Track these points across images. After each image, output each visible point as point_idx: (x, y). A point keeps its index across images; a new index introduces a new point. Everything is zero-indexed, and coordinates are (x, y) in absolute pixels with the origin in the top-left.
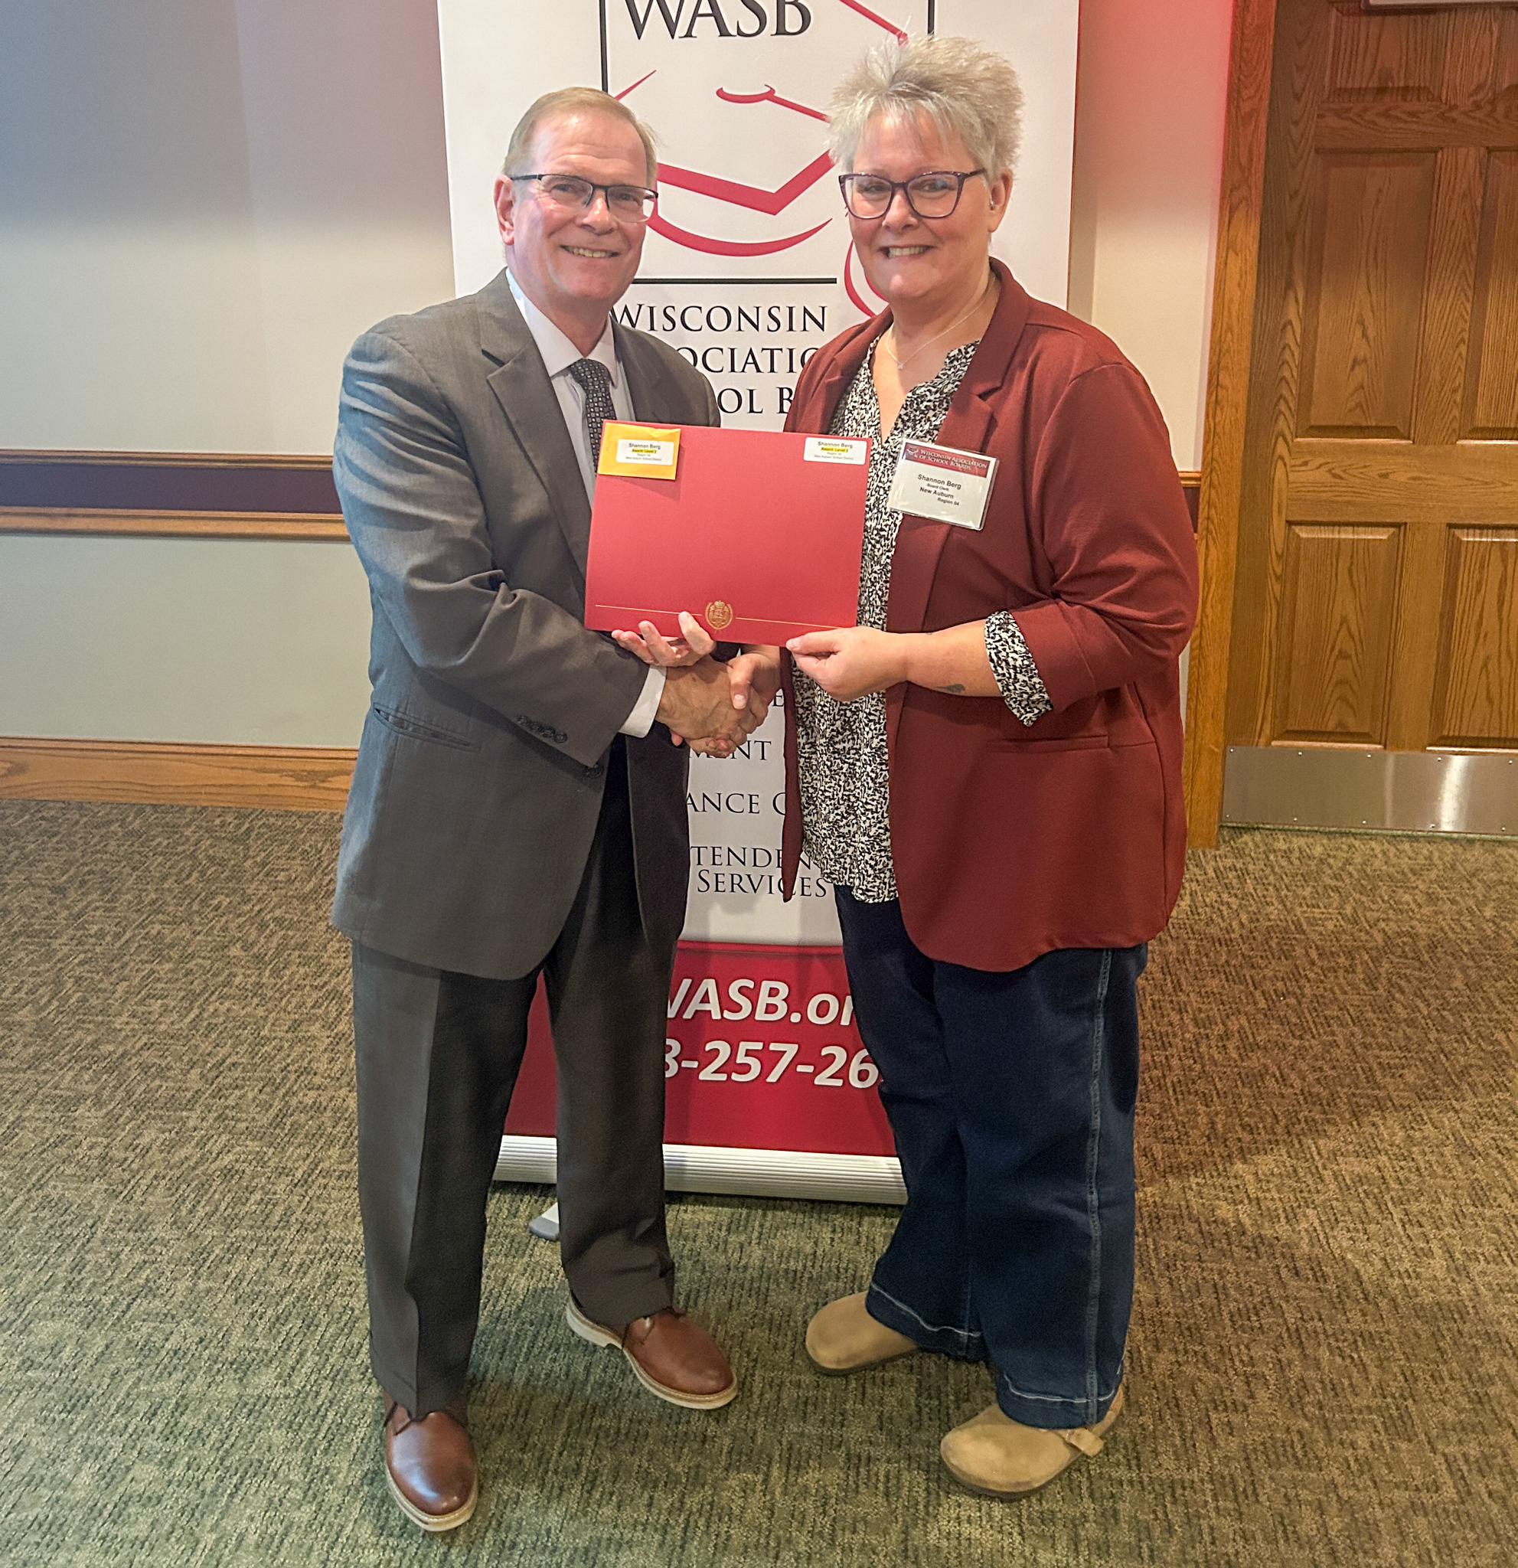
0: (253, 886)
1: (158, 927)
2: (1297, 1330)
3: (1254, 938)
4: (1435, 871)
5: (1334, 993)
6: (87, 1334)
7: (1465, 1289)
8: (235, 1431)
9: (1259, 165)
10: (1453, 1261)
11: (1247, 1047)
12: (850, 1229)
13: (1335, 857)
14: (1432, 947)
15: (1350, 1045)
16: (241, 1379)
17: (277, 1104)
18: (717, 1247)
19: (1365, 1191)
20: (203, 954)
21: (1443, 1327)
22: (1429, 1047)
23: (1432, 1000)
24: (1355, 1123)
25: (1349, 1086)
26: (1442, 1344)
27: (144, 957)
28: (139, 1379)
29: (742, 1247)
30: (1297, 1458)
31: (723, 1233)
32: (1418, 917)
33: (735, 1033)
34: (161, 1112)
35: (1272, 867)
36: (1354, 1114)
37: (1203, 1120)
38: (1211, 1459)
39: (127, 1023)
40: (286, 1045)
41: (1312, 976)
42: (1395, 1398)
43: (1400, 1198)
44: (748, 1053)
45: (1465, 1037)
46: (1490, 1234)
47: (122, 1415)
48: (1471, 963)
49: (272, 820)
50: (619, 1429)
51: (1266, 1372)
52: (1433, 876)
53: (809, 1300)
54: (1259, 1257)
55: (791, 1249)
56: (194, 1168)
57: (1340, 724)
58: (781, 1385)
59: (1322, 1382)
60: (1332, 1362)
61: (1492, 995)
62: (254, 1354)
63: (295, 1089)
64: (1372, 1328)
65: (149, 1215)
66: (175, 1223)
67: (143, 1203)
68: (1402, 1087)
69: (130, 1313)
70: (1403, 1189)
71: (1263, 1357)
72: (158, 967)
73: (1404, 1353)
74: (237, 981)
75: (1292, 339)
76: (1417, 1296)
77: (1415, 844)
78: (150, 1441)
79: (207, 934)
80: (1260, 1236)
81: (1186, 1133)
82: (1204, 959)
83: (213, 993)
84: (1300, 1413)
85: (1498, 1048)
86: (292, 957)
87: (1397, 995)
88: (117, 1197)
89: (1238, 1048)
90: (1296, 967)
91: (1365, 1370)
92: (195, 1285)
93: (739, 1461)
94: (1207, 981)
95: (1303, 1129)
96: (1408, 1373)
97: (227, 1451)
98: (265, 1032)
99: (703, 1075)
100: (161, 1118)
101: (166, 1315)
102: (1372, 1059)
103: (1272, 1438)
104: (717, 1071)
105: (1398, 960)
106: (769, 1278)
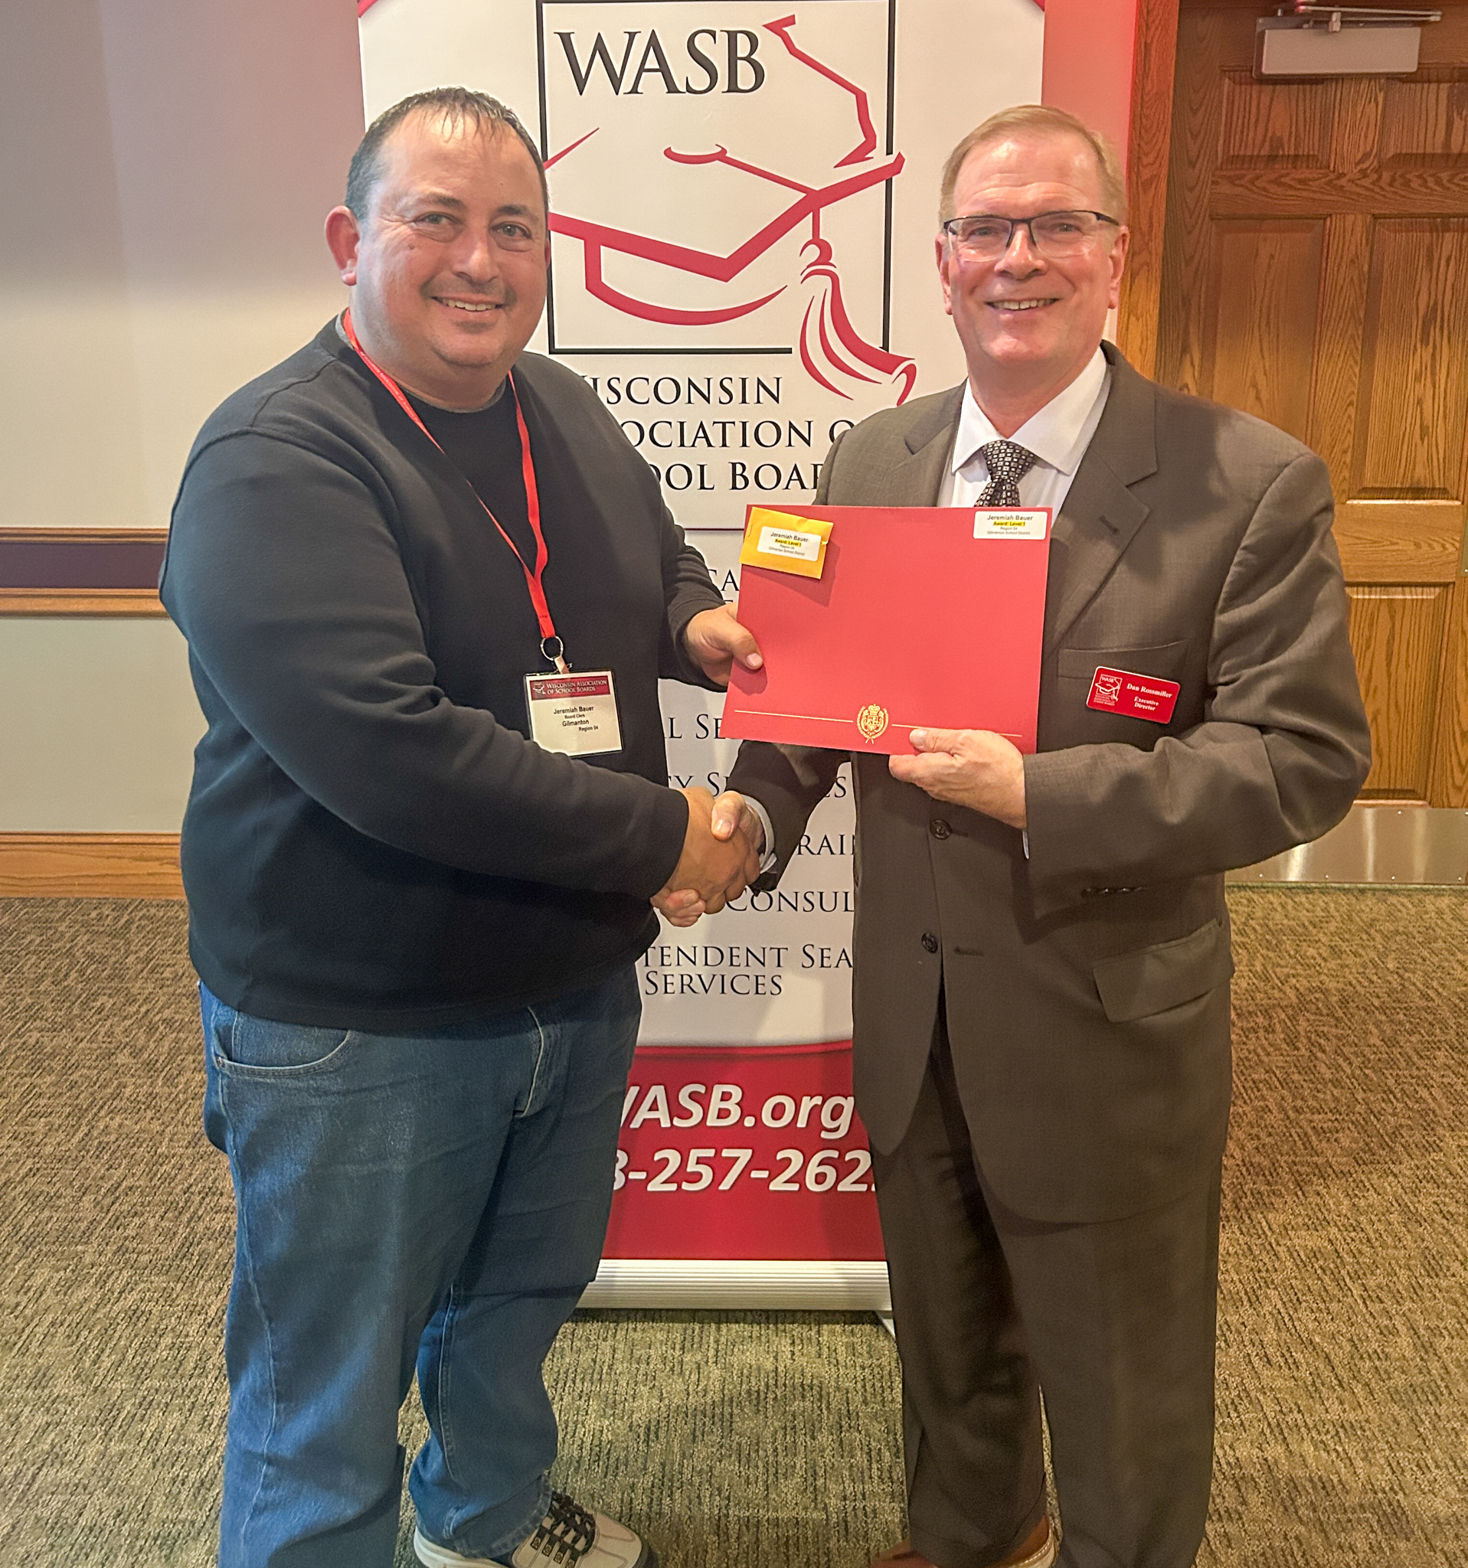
0: (138, 985)
1: (36, 1035)
2: (1279, 1425)
4: (1334, 924)
5: (1258, 1056)
7: (1435, 1366)
9: (1158, 232)
10: (1419, 1337)
12: (810, 1339)
14: (1344, 1003)
15: (1283, 1109)
16: (167, 1557)
17: (182, 1232)
18: (672, 1369)
19: (1321, 1267)
20: (87, 1064)
21: (1420, 1411)
22: (1358, 1108)
23: (1353, 1058)
24: (1300, 1193)
25: (1287, 1153)
26: (1422, 1430)
27: (21, 1070)
29: (699, 1368)
31: (678, 1353)
32: (1326, 971)
33: (683, 1141)
34: (54, 1248)
36: (1296, 1183)
40: (187, 1163)
42: (1385, 1492)
43: (1356, 1272)
44: (699, 1161)
45: (1391, 1096)
46: (1450, 1307)
48: (1384, 1018)
49: (153, 911)
51: (1254, 1474)
52: (1332, 926)
53: (776, 1424)
55: (750, 1366)
56: (95, 1311)
59: (1311, 1480)
60: (1317, 1458)
61: (1408, 1050)
62: (178, 1527)
63: (200, 1213)
64: (1352, 1416)
66: (78, 1376)
67: (40, 1355)
68: (1339, 1151)
69: (36, 1486)
70: (1358, 1263)
71: (1248, 1458)
72: (39, 1081)
73: (1387, 1442)
74: (128, 1091)
76: (1390, 1378)
77: (1310, 896)
79: (91, 1041)
83: (102, 1107)
84: (1294, 1516)
85: (1423, 1106)
86: (185, 1063)
87: (1319, 1055)
88: (11, 1349)
91: (1352, 1464)
92: (106, 1448)
95: (1250, 1203)
96: (1394, 1464)
98: (162, 1149)
99: (651, 1187)
100: (54, 1254)
101: (77, 1485)
102: (1304, 1124)
103: (1271, 1547)
104: (665, 1182)
105: (1312, 1018)
106: (732, 1401)
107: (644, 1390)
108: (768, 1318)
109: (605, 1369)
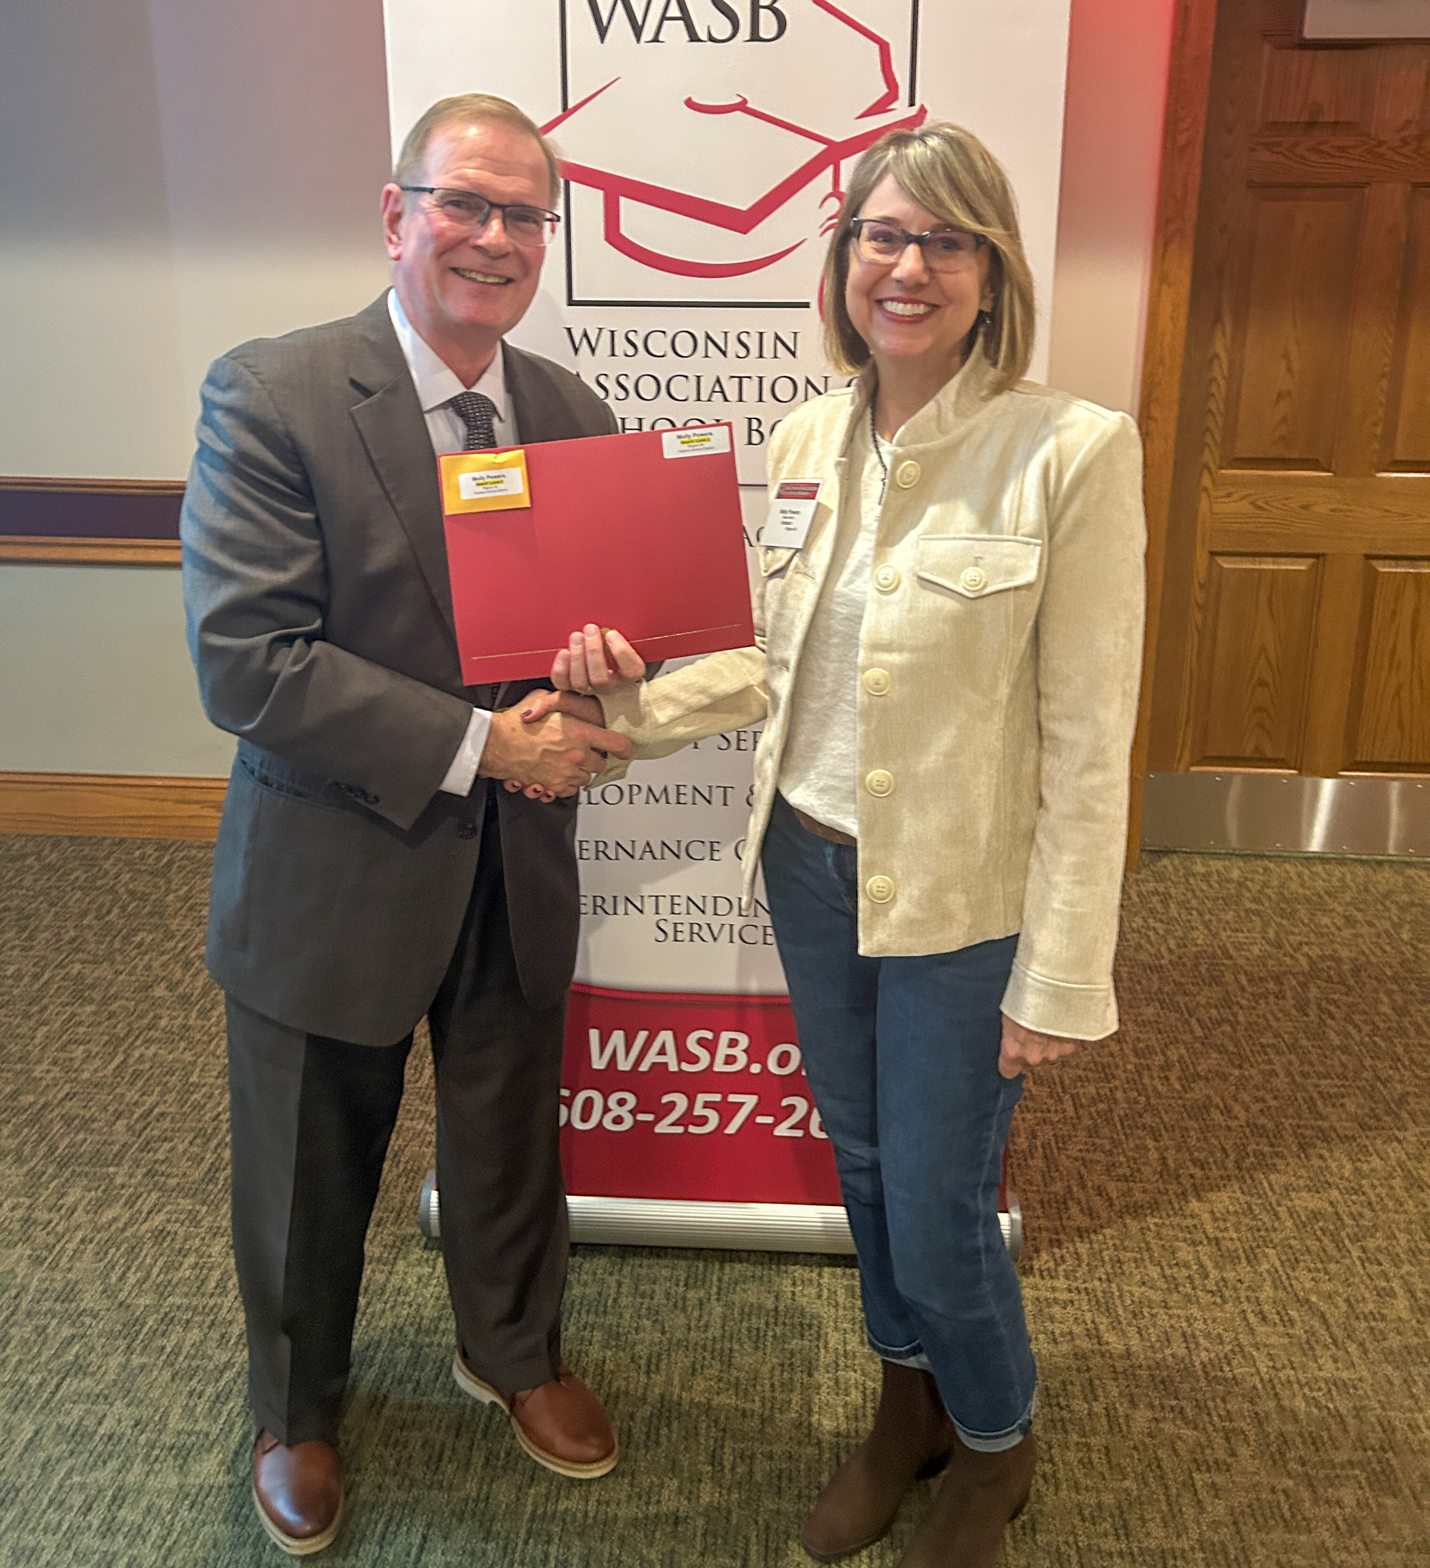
0: (176, 922)
1: (78, 966)
2: (1271, 1380)
3: (1184, 965)
4: (1350, 893)
5: (1267, 1020)
6: (15, 1419)
8: (178, 1527)
9: (1193, 200)
10: (1416, 1300)
11: (1189, 1078)
12: (811, 1281)
13: (1252, 880)
14: (1356, 971)
15: (1289, 1074)
16: (181, 1467)
17: (209, 1157)
18: (675, 1305)
19: (1321, 1229)
20: (126, 995)
21: (1414, 1373)
22: (1365, 1075)
23: (1362, 1025)
24: (1303, 1156)
25: (1292, 1117)
26: (1415, 1391)
27: (64, 999)
28: (72, 1469)
29: (701, 1303)
30: (1285, 1520)
31: (681, 1289)
32: (1340, 940)
33: (691, 1085)
34: (87, 1169)
35: (1193, 891)
36: (1301, 1146)
37: (1153, 1155)
38: (1198, 1524)
39: (48, 1071)
40: (216, 1093)
41: (1244, 1002)
42: (1374, 1450)
43: (1356, 1234)
44: (707, 1105)
45: (1399, 1064)
47: (55, 1511)
48: (1395, 987)
49: (194, 852)
50: (586, 1512)
51: (1246, 1428)
52: (1349, 896)
53: (775, 1361)
54: (1225, 1302)
55: (752, 1305)
56: (123, 1230)
57: (1257, 749)
58: (752, 1457)
59: (1301, 1435)
60: (1309, 1414)
61: (1419, 1019)
62: (193, 1438)
64: (1345, 1375)
65: (76, 1283)
66: (104, 1291)
67: (70, 1269)
68: (1344, 1117)
69: (59, 1395)
70: (1358, 1226)
71: (1241, 1410)
72: (80, 1010)
73: (1379, 1402)
74: (163, 1023)
75: (1219, 371)
76: (1384, 1339)
77: (1329, 866)
78: (88, 1540)
79: (130, 974)
80: (1223, 1279)
81: (1139, 1170)
82: (1138, 987)
83: (138, 1037)
84: (1283, 1470)
87: (1329, 1021)
88: (42, 1264)
89: (1179, 1079)
90: (1228, 993)
91: (1344, 1422)
92: (128, 1360)
93: (715, 1544)
94: (1143, 1010)
95: (1253, 1163)
96: (1387, 1424)
97: (170, 1549)
98: (194, 1079)
99: (660, 1129)
100: (86, 1175)
101: (98, 1396)
102: (1311, 1089)
103: (1258, 1500)
104: (673, 1124)
105: (1323, 985)
106: (731, 1337)
107: (647, 1323)
108: (771, 1260)
109: (610, 1302)
